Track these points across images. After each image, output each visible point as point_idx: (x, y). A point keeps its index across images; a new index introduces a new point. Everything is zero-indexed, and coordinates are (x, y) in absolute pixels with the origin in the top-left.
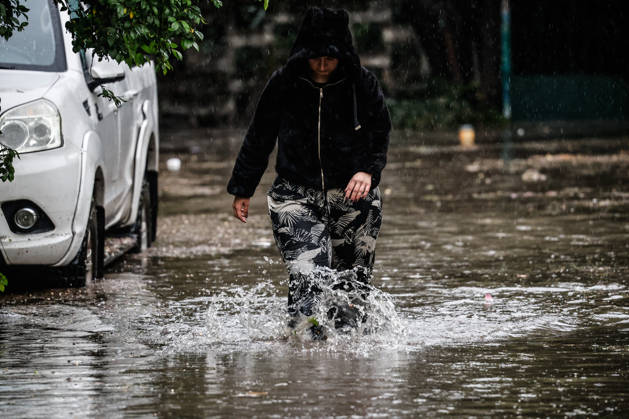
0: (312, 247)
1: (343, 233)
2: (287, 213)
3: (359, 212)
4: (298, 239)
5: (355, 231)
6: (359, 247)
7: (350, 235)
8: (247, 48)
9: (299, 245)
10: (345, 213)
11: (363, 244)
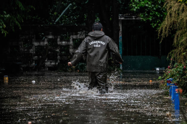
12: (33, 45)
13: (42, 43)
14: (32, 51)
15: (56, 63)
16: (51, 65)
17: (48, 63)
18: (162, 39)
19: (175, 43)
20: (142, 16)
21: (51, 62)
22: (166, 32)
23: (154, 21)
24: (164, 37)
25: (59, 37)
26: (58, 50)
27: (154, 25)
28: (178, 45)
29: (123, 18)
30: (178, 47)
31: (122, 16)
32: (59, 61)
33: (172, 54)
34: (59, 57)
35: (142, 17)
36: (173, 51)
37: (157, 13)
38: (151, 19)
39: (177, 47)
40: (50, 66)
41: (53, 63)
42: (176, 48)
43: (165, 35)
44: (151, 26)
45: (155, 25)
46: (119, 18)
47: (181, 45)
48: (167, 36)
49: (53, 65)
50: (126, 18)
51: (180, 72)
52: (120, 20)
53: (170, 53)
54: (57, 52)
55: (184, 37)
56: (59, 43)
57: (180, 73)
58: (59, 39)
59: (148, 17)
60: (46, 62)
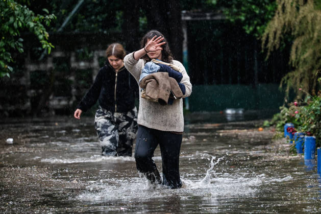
0: (108, 135)
1: (121, 130)
2: (99, 123)
3: (128, 122)
4: (103, 132)
5: (126, 129)
6: (128, 136)
7: (124, 131)
8: (37, 71)
9: (104, 135)
10: (122, 122)
11: (130, 135)
12: (26, 69)
13: (42, 67)
14: (24, 81)
15: (69, 102)
16: (59, 104)
17: (54, 103)
18: (269, 54)
19: (292, 61)
20: (227, 13)
21: (60, 100)
22: (276, 41)
23: (248, 22)
24: (272, 50)
25: (73, 54)
26: (72, 78)
27: (249, 28)
28: (298, 63)
29: (188, 18)
30: (299, 67)
31: (187, 13)
32: (74, 98)
33: (288, 81)
34: (74, 90)
35: (227, 15)
36: (290, 74)
37: (253, 7)
38: (243, 18)
39: (297, 67)
40: (58, 107)
41: (64, 103)
42: (294, 69)
43: (274, 47)
44: (245, 30)
45: (251, 29)
46: (183, 18)
47: (302, 64)
48: (277, 47)
49: (64, 105)
50: (194, 16)
51: (316, 111)
52: (185, 20)
53: (285, 78)
54: (71, 81)
55: (309, 48)
56: (73, 65)
57: (316, 113)
58: (73, 59)
59: (238, 14)
60: (51, 100)
